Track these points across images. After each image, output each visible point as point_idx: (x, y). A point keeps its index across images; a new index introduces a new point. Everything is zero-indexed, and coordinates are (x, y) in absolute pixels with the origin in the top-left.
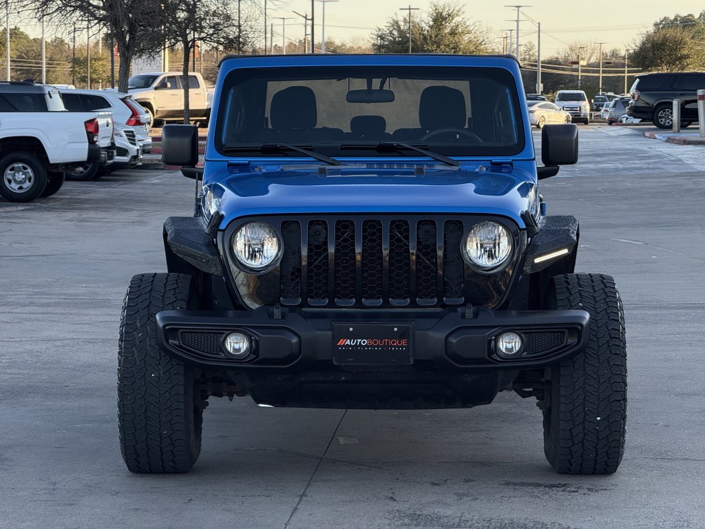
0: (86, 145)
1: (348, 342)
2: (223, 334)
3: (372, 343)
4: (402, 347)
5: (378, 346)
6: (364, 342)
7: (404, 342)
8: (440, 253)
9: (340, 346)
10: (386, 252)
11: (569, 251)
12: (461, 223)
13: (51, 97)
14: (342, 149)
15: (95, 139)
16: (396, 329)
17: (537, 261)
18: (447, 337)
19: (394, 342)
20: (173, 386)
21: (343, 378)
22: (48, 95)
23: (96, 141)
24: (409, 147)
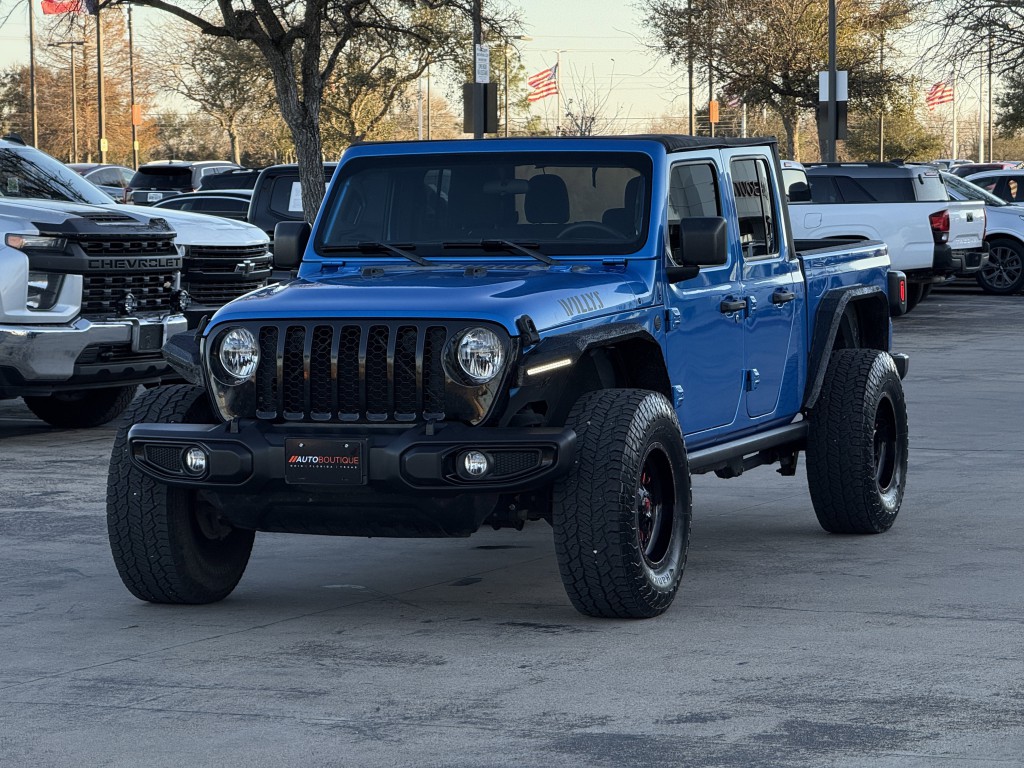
0: (931, 247)
1: (299, 459)
2: (181, 448)
3: (323, 460)
4: (354, 465)
5: (330, 464)
6: (315, 459)
7: (355, 460)
8: (419, 362)
9: (291, 463)
10: (362, 361)
11: (573, 361)
12: (444, 329)
13: (922, 183)
14: (445, 248)
15: (944, 238)
16: (347, 446)
17: (531, 372)
18: (402, 455)
19: (345, 460)
20: (155, 507)
21: (311, 500)
22: (917, 181)
23: (946, 241)
24: (512, 244)
